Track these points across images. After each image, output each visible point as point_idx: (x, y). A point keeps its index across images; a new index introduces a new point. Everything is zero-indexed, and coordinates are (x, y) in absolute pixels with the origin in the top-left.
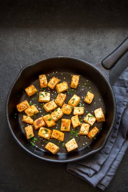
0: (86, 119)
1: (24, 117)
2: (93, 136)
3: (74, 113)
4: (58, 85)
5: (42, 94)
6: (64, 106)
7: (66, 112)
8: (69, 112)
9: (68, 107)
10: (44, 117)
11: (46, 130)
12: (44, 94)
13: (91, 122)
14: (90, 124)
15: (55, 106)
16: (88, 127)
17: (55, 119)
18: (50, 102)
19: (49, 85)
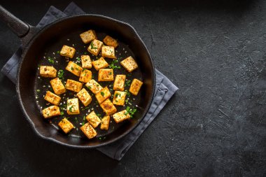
0: (95, 51)
1: (102, 127)
2: (115, 41)
3: (90, 66)
4: (56, 91)
5: (70, 109)
6: (83, 80)
7: (90, 76)
8: (89, 72)
9: (83, 75)
10: (100, 101)
11: (116, 96)
12: (70, 106)
13: (99, 44)
14: (102, 46)
15: (84, 90)
16: (106, 47)
17: (100, 88)
18: (80, 97)
19: (56, 102)
